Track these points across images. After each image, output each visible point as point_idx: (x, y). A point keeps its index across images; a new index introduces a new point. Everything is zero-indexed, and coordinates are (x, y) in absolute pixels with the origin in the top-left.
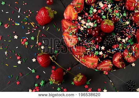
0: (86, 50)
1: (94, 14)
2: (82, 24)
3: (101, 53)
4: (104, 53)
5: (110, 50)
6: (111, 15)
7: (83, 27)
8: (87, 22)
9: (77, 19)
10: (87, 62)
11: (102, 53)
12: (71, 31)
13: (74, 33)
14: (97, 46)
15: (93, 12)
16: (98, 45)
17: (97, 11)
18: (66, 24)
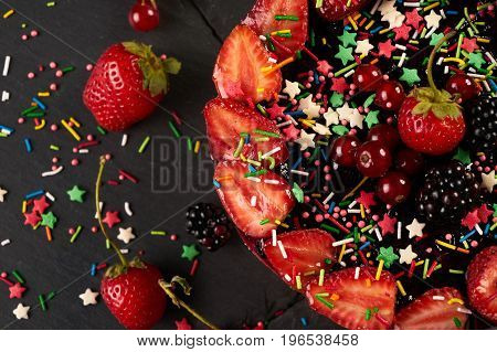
0: (335, 244)
1: (363, 65)
2: (305, 116)
3: (407, 255)
4: (422, 255)
5: (449, 237)
6: (444, 64)
7: (309, 131)
8: (327, 105)
9: (281, 93)
10: (342, 304)
11: (415, 255)
12: (256, 159)
13: (272, 166)
14: (386, 223)
15: (354, 53)
16: (392, 216)
17: (376, 50)
18: (225, 121)
